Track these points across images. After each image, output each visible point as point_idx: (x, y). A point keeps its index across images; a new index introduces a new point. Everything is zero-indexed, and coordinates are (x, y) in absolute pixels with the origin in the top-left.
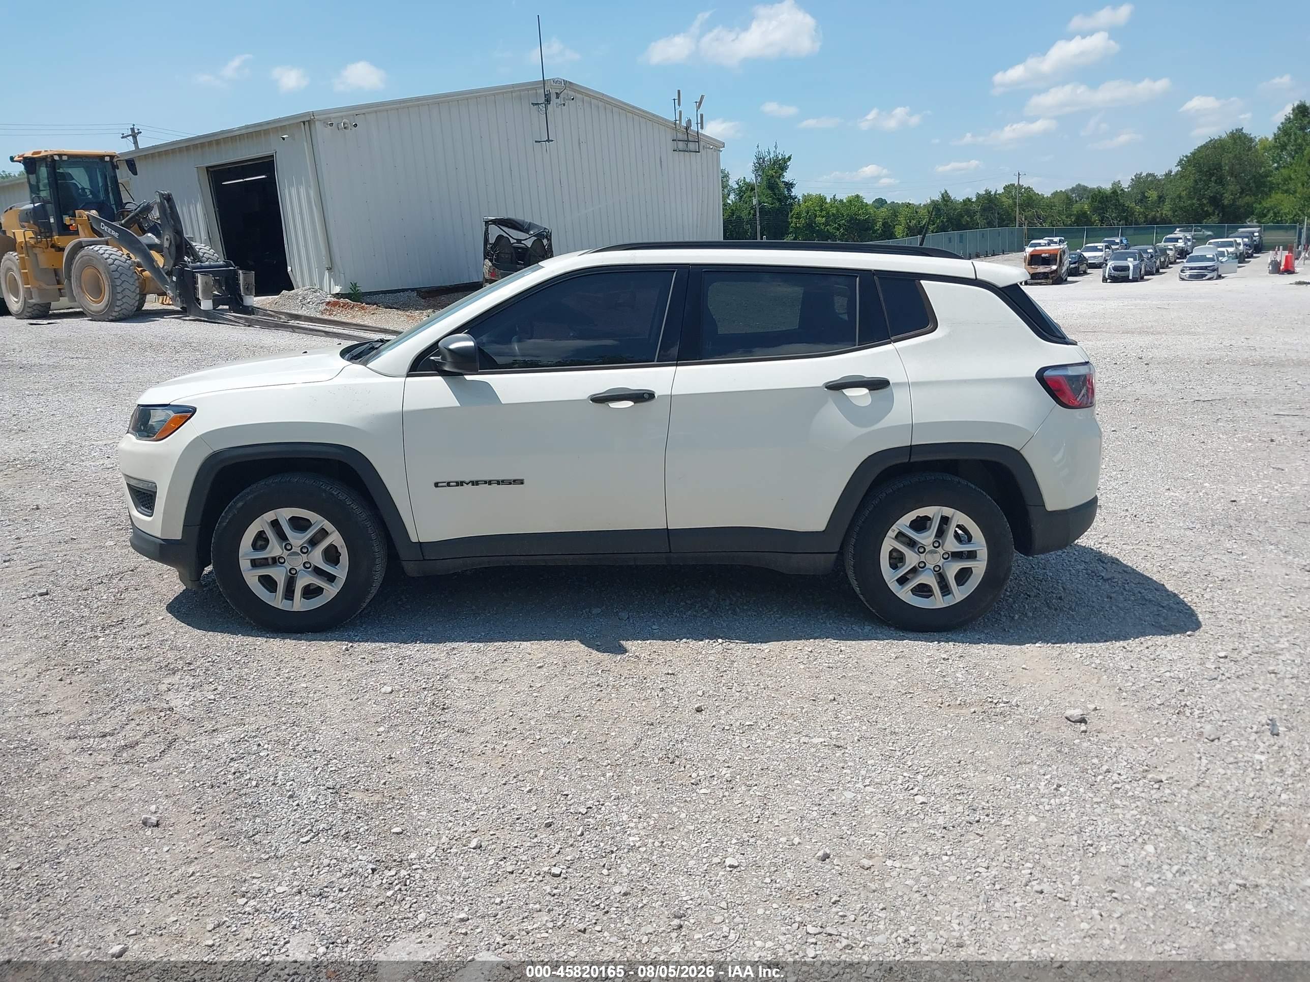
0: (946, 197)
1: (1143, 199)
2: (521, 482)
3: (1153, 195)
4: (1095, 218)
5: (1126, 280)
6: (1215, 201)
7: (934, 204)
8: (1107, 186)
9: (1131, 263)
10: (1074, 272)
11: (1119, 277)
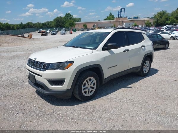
0: (22, 23)
1: (48, 24)
2: (116, 66)
3: (50, 24)
4: (43, 27)
5: (54, 35)
6: (59, 25)
7: (20, 24)
8: (44, 23)
9: (54, 32)
10: (47, 34)
11: (53, 34)
